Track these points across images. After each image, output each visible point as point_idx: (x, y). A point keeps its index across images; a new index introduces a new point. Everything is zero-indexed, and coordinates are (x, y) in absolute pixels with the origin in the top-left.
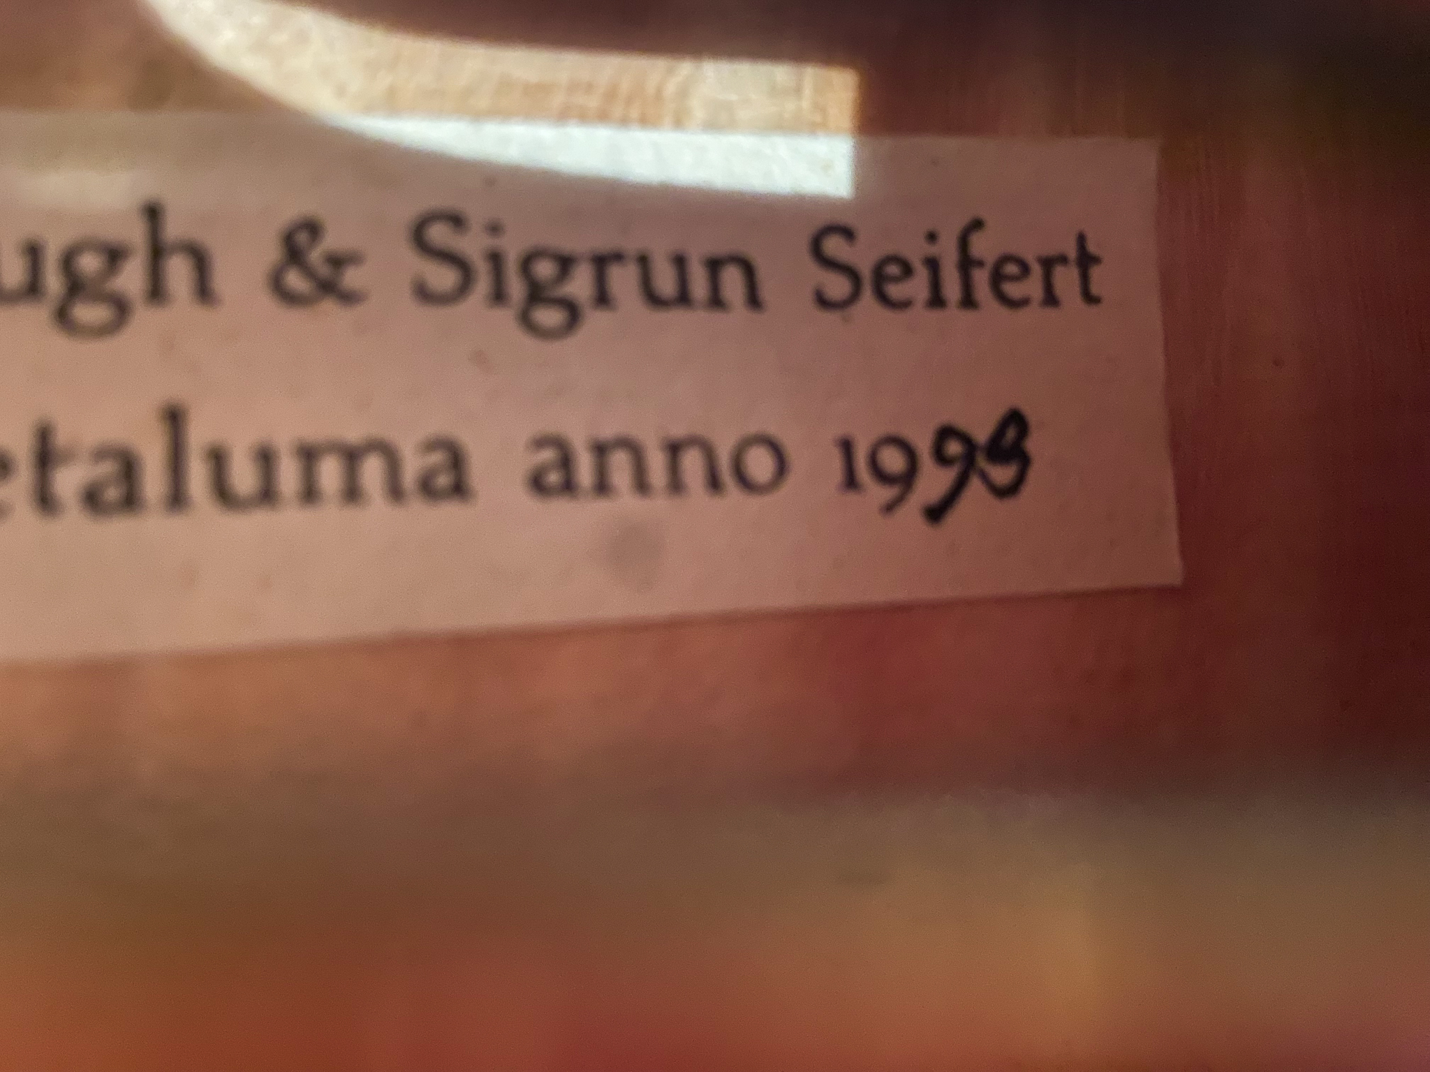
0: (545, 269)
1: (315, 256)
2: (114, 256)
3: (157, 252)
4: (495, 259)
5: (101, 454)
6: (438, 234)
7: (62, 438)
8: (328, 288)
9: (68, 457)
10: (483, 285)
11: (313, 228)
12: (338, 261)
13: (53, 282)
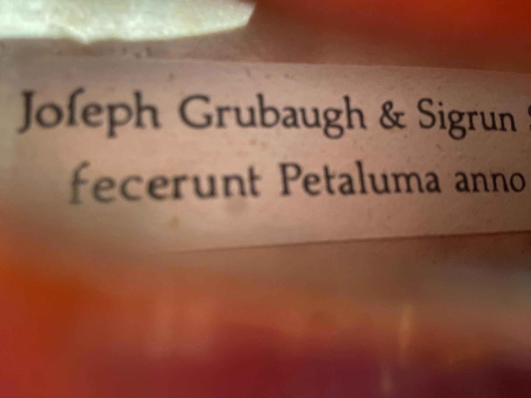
0: (455, 117)
1: (391, 113)
2: (338, 113)
3: (349, 112)
4: (441, 113)
5: (342, 176)
6: (425, 105)
7: (331, 172)
8: (396, 123)
9: (333, 177)
10: (438, 123)
11: (390, 104)
12: (398, 115)
13: (323, 122)
